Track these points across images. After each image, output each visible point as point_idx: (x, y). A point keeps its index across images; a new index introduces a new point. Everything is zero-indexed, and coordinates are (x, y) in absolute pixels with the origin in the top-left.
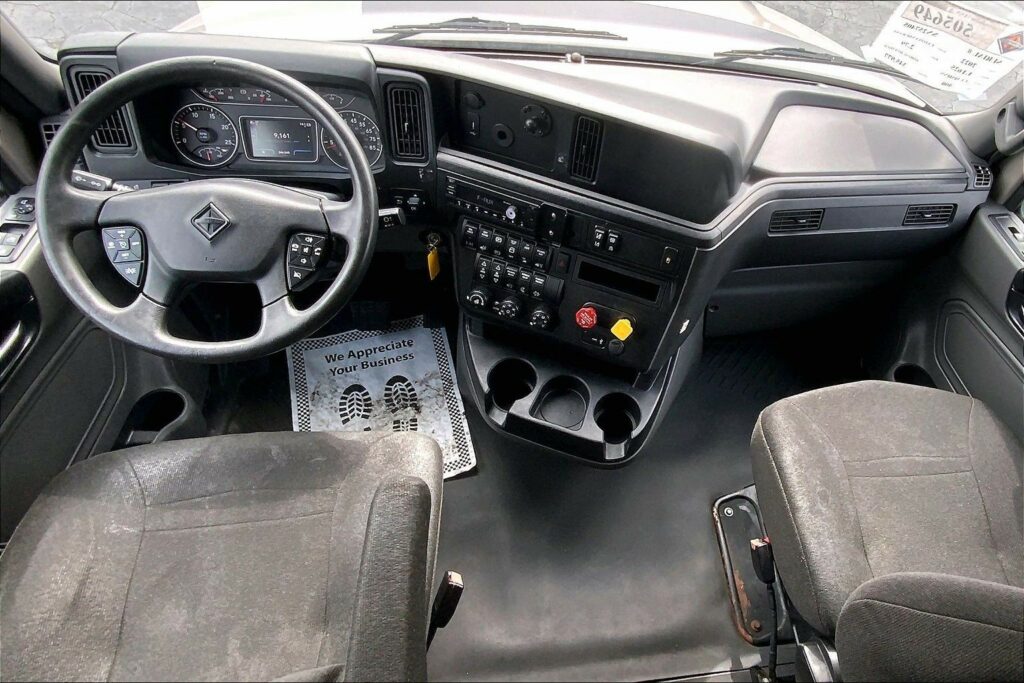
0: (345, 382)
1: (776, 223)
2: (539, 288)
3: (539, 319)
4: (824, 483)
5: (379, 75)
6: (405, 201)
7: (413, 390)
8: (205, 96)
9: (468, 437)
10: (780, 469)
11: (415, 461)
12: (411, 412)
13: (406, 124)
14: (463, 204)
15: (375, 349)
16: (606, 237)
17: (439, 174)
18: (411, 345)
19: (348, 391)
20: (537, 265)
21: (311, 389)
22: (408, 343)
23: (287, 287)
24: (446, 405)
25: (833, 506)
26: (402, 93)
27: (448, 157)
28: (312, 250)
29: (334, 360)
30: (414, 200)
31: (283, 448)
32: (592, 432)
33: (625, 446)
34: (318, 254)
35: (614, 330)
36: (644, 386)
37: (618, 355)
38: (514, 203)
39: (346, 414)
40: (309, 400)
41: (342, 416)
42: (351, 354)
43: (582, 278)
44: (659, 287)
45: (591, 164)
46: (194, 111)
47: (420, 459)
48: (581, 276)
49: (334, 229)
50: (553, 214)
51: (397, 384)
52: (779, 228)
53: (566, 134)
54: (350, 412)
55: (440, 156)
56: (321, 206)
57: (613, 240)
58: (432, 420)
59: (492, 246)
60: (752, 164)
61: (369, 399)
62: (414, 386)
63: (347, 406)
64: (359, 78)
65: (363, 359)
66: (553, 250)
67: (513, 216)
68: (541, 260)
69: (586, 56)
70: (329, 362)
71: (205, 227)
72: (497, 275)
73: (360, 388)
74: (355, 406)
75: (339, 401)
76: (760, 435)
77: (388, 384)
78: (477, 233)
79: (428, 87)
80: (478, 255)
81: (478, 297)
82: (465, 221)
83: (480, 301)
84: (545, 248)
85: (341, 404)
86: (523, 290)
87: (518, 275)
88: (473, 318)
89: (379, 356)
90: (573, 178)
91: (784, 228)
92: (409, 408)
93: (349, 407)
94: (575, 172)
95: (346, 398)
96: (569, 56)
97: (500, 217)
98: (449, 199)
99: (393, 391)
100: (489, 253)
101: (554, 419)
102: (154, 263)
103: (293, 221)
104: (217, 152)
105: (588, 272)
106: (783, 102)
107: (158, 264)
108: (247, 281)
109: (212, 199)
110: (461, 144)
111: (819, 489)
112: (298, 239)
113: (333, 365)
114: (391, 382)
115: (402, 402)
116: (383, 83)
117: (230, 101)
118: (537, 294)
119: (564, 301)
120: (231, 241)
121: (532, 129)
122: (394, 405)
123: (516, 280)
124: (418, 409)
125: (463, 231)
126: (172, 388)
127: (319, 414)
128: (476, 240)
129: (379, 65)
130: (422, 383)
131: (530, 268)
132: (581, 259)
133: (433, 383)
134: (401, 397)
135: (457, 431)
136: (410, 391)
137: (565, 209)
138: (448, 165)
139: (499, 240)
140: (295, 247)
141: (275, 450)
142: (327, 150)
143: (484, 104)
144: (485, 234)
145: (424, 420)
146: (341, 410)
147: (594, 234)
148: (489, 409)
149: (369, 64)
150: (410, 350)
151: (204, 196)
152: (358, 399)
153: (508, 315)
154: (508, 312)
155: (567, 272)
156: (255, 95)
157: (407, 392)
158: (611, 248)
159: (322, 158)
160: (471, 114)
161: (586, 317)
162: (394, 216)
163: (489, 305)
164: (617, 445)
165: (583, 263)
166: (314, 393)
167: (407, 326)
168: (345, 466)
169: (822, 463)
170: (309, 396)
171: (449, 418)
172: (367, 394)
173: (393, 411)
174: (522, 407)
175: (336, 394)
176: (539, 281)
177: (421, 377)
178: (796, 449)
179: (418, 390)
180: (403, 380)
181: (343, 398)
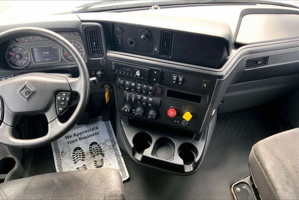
0: (73, 146)
1: (248, 65)
2: (151, 102)
3: (152, 115)
4: (287, 177)
5: (83, 25)
6: (95, 73)
7: (100, 147)
8: (17, 42)
9: (124, 165)
10: (266, 172)
11: (111, 181)
12: (100, 156)
13: (94, 43)
14: (118, 72)
15: (84, 132)
16: (178, 79)
17: (108, 61)
18: (97, 129)
19: (76, 150)
20: (149, 93)
21: (61, 150)
22: (96, 128)
23: (57, 114)
24: (114, 153)
25: (292, 187)
26: (92, 31)
27: (111, 54)
28: (65, 98)
29: (68, 138)
30: (99, 73)
31: (59, 180)
32: (178, 161)
33: (193, 165)
34: (68, 100)
35: (184, 117)
36: (197, 139)
37: (186, 127)
38: (139, 69)
39: (75, 160)
40: (60, 155)
41: (74, 161)
42: (75, 135)
43: (169, 97)
44: (202, 97)
45: (168, 50)
46: (13, 48)
47: (114, 180)
48: (168, 95)
49: (73, 89)
50: (155, 72)
51: (94, 145)
52: (249, 66)
53: (157, 39)
54: (77, 159)
55: (109, 54)
56: (67, 80)
57: (181, 80)
58: (109, 159)
59: (130, 87)
60: (235, 41)
61: (84, 153)
62: (100, 145)
63: (75, 157)
64: (75, 28)
65: (80, 136)
66: (155, 86)
67: (139, 75)
68: (151, 91)
69: (160, 6)
70: (66, 139)
71: (25, 94)
72: (133, 99)
73: (79, 148)
74: (78, 156)
75: (72, 154)
76: (254, 157)
77: (90, 146)
78: (124, 82)
79: (102, 28)
80: (125, 91)
81: (126, 108)
82: (119, 79)
83: (128, 110)
84: (153, 86)
85: (73, 156)
86: (144, 104)
87: (142, 98)
88: (124, 117)
89: (85, 135)
90: (161, 56)
91: (251, 66)
92: (100, 155)
93: (76, 157)
94: (162, 54)
95: (74, 153)
96: (153, 7)
97: (133, 75)
98: (113, 71)
99: (93, 148)
100: (129, 90)
101: (162, 156)
102: (6, 110)
103: (57, 88)
104: (22, 63)
105: (171, 94)
106: (244, 13)
107: (8, 110)
108: (41, 113)
109: (26, 83)
110: (115, 48)
111: (285, 180)
112: (60, 94)
113: (68, 140)
114: (91, 145)
115: (97, 153)
116: (85, 28)
117: (26, 42)
118: (150, 105)
119: (161, 107)
120: (34, 98)
121: (144, 39)
122: (93, 154)
123: (141, 100)
124: (103, 155)
125: (119, 83)
126: (10, 156)
127: (65, 161)
128: (124, 85)
129: (82, 21)
130: (103, 144)
131: (146, 94)
132: (167, 89)
133: (108, 143)
134: (96, 151)
135: (120, 163)
136: (99, 148)
137: (160, 69)
138: (111, 57)
139: (133, 84)
140: (59, 98)
141: (56, 180)
142: (64, 57)
143: (124, 31)
144: (127, 83)
145: (106, 160)
146: (73, 158)
147: (172, 78)
148: (134, 154)
149: (78, 21)
150: (97, 131)
151: (23, 82)
152: (79, 153)
153: (139, 115)
154: (139, 113)
155: (162, 94)
156: (35, 39)
157: (98, 148)
158: (180, 83)
159: (62, 60)
160: (119, 36)
161: (172, 113)
162: (94, 81)
163: (131, 111)
164: (189, 166)
165: (168, 90)
166: (62, 152)
167: (95, 121)
168: (84, 185)
169: (284, 167)
170: (60, 154)
171: (116, 157)
172: (82, 150)
173: (94, 157)
174: (148, 152)
175: (71, 152)
176: (151, 99)
177: (103, 141)
178: (272, 162)
179: (102, 147)
180: (96, 143)
181: (73, 153)
